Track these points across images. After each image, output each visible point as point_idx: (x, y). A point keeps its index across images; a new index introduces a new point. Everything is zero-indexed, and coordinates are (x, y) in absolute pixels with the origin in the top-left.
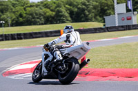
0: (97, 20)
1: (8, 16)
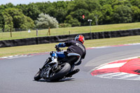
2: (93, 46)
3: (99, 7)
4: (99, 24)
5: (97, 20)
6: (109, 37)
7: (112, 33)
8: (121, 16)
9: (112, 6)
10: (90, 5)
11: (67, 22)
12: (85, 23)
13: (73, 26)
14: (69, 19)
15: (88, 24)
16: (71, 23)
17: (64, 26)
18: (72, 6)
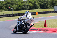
0: (51, 8)
1: (14, 6)
3: (16, 3)
6: (20, 16)
8: (25, 7)
9: (21, 3)
12: (10, 10)
13: (5, 11)
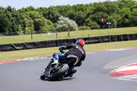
2: (112, 48)
3: (118, 11)
4: (118, 26)
5: (116, 23)
6: (127, 40)
7: (131, 35)
9: (131, 10)
10: (109, 8)
11: (86, 25)
12: (104, 26)
13: (92, 29)
14: (88, 22)
15: (107, 27)
16: (90, 26)
17: (83, 29)
18: (91, 10)
